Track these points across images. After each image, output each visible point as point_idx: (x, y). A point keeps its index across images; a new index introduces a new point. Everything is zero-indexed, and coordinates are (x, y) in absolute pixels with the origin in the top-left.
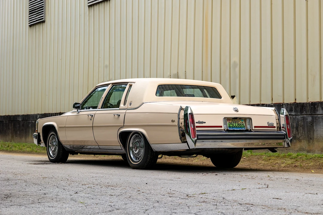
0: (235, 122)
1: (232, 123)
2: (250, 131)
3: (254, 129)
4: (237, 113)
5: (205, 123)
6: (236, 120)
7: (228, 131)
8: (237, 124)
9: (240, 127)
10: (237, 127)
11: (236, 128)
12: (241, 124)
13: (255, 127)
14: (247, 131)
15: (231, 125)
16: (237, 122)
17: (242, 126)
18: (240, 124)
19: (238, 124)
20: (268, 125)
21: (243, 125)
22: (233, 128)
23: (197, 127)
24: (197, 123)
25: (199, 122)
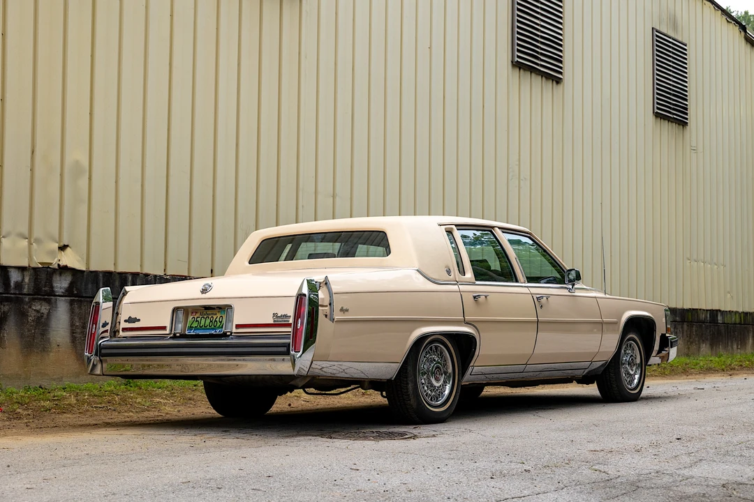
0: (205, 317)
1: (198, 319)
3: (234, 330)
5: (139, 320)
6: (209, 312)
7: (183, 336)
8: (208, 322)
9: (213, 327)
10: (205, 328)
11: (202, 329)
12: (217, 320)
13: (238, 326)
14: (224, 335)
15: (195, 325)
16: (210, 317)
17: (219, 324)
18: (215, 321)
19: (211, 321)
20: (274, 321)
21: (221, 322)
22: (198, 329)
23: (124, 330)
24: (125, 321)
25: (130, 320)
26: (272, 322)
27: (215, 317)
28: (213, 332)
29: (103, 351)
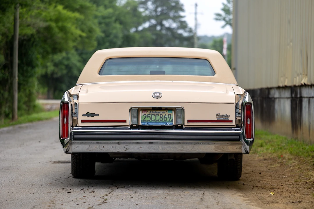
0: (155, 114)
1: (149, 115)
2: (181, 127)
3: (186, 124)
4: (157, 100)
5: (98, 115)
6: (158, 111)
8: (158, 117)
9: (163, 121)
10: (157, 122)
11: (155, 122)
12: (167, 116)
13: (189, 121)
14: (175, 127)
15: (147, 119)
16: (159, 114)
17: (168, 119)
18: (165, 117)
19: (161, 117)
20: (218, 119)
21: (170, 118)
22: (151, 122)
23: (83, 121)
24: (83, 115)
25: (88, 115)
26: (216, 120)
27: (164, 115)
28: (164, 124)
29: (76, 136)
